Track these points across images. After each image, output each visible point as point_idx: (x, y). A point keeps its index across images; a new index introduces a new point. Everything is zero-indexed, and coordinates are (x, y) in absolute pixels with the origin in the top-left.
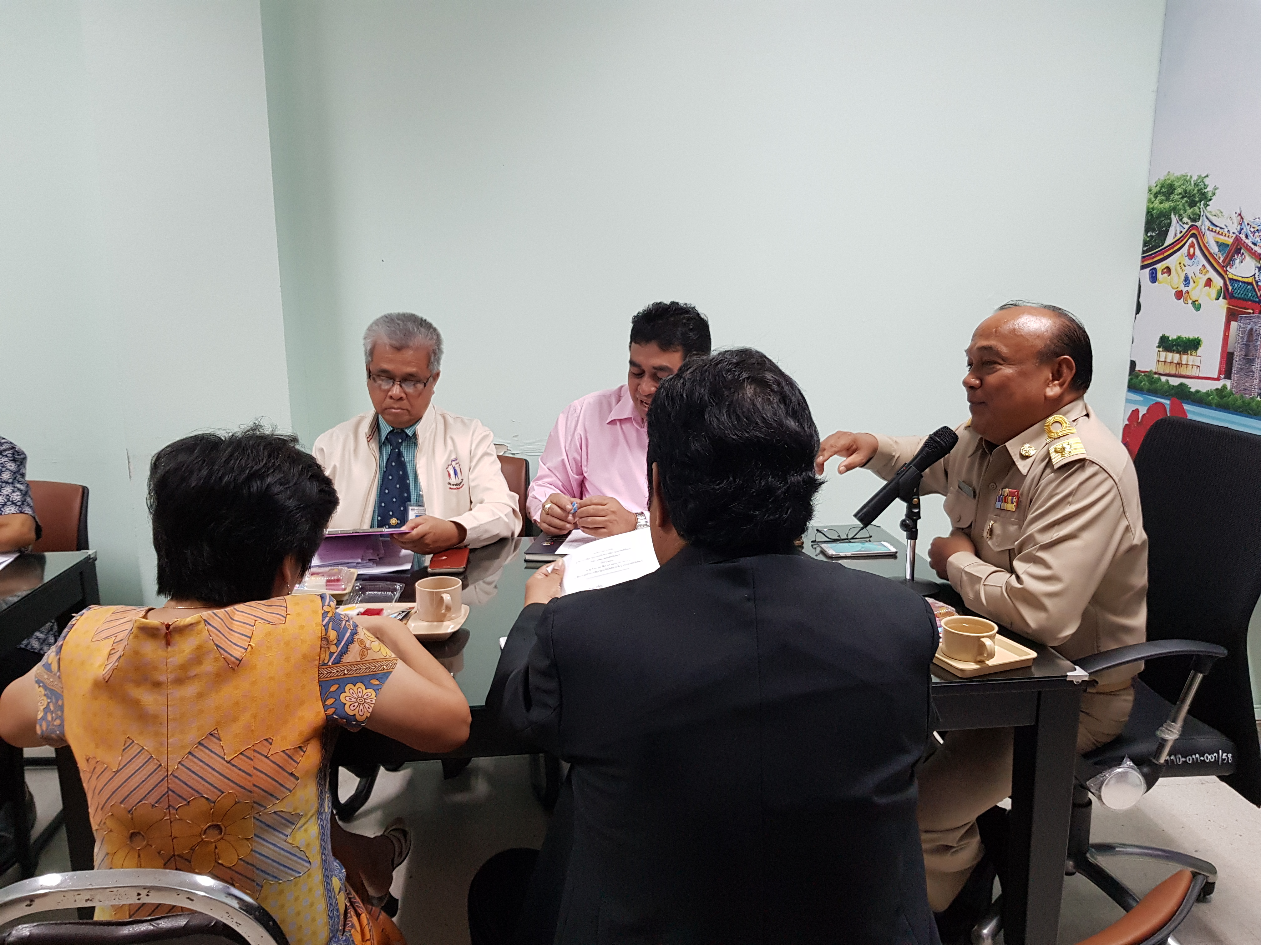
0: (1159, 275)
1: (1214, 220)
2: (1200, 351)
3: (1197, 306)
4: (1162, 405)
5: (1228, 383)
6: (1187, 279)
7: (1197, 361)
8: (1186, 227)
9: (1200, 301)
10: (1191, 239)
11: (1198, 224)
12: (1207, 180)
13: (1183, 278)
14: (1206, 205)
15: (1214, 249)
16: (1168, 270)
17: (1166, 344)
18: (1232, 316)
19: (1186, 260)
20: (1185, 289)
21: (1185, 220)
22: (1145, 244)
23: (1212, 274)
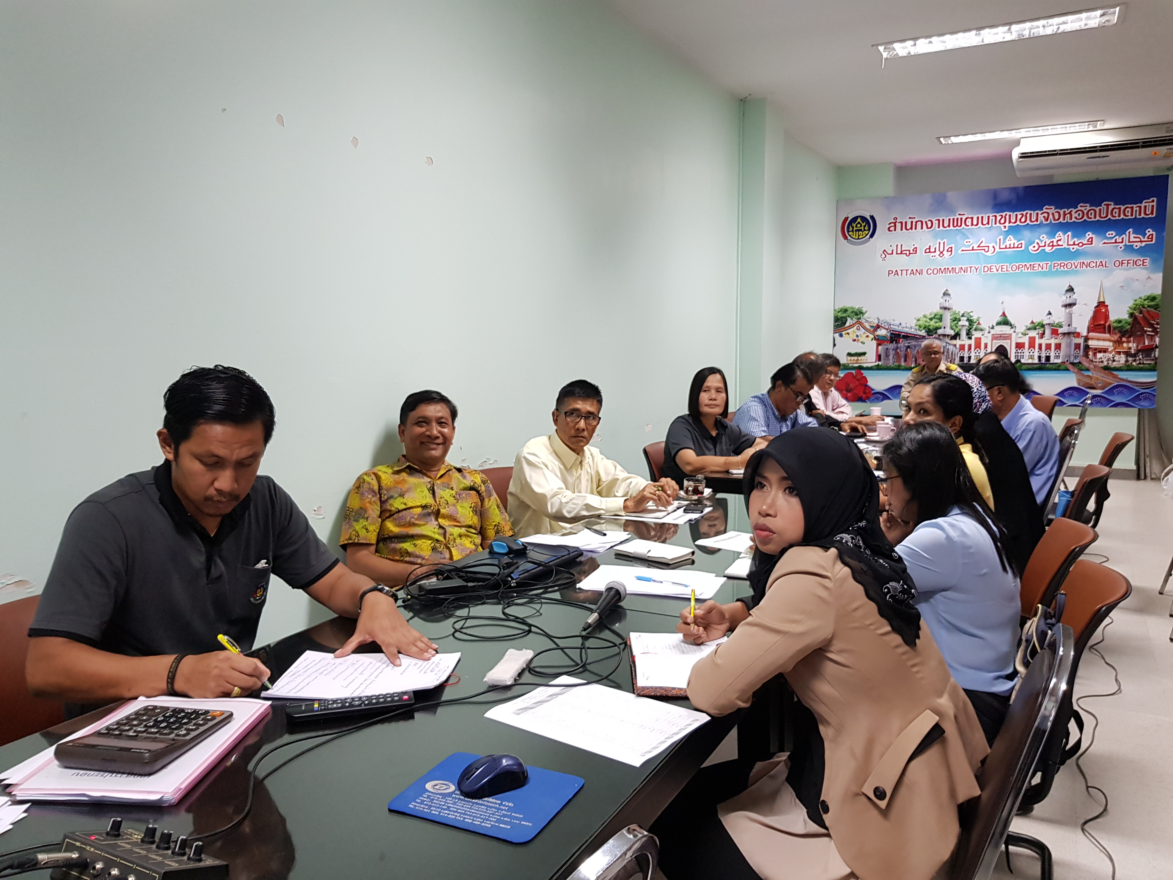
0: (844, 335)
1: (868, 320)
2: (866, 355)
3: (863, 343)
4: (852, 373)
5: (880, 363)
6: (857, 336)
7: (866, 358)
8: (855, 322)
9: (865, 342)
10: (857, 325)
11: (861, 320)
12: (862, 309)
13: (855, 335)
14: (863, 315)
15: (869, 327)
16: (848, 334)
17: (849, 354)
18: (878, 345)
19: (856, 331)
20: (857, 339)
21: (854, 319)
22: (835, 326)
23: (868, 334)
